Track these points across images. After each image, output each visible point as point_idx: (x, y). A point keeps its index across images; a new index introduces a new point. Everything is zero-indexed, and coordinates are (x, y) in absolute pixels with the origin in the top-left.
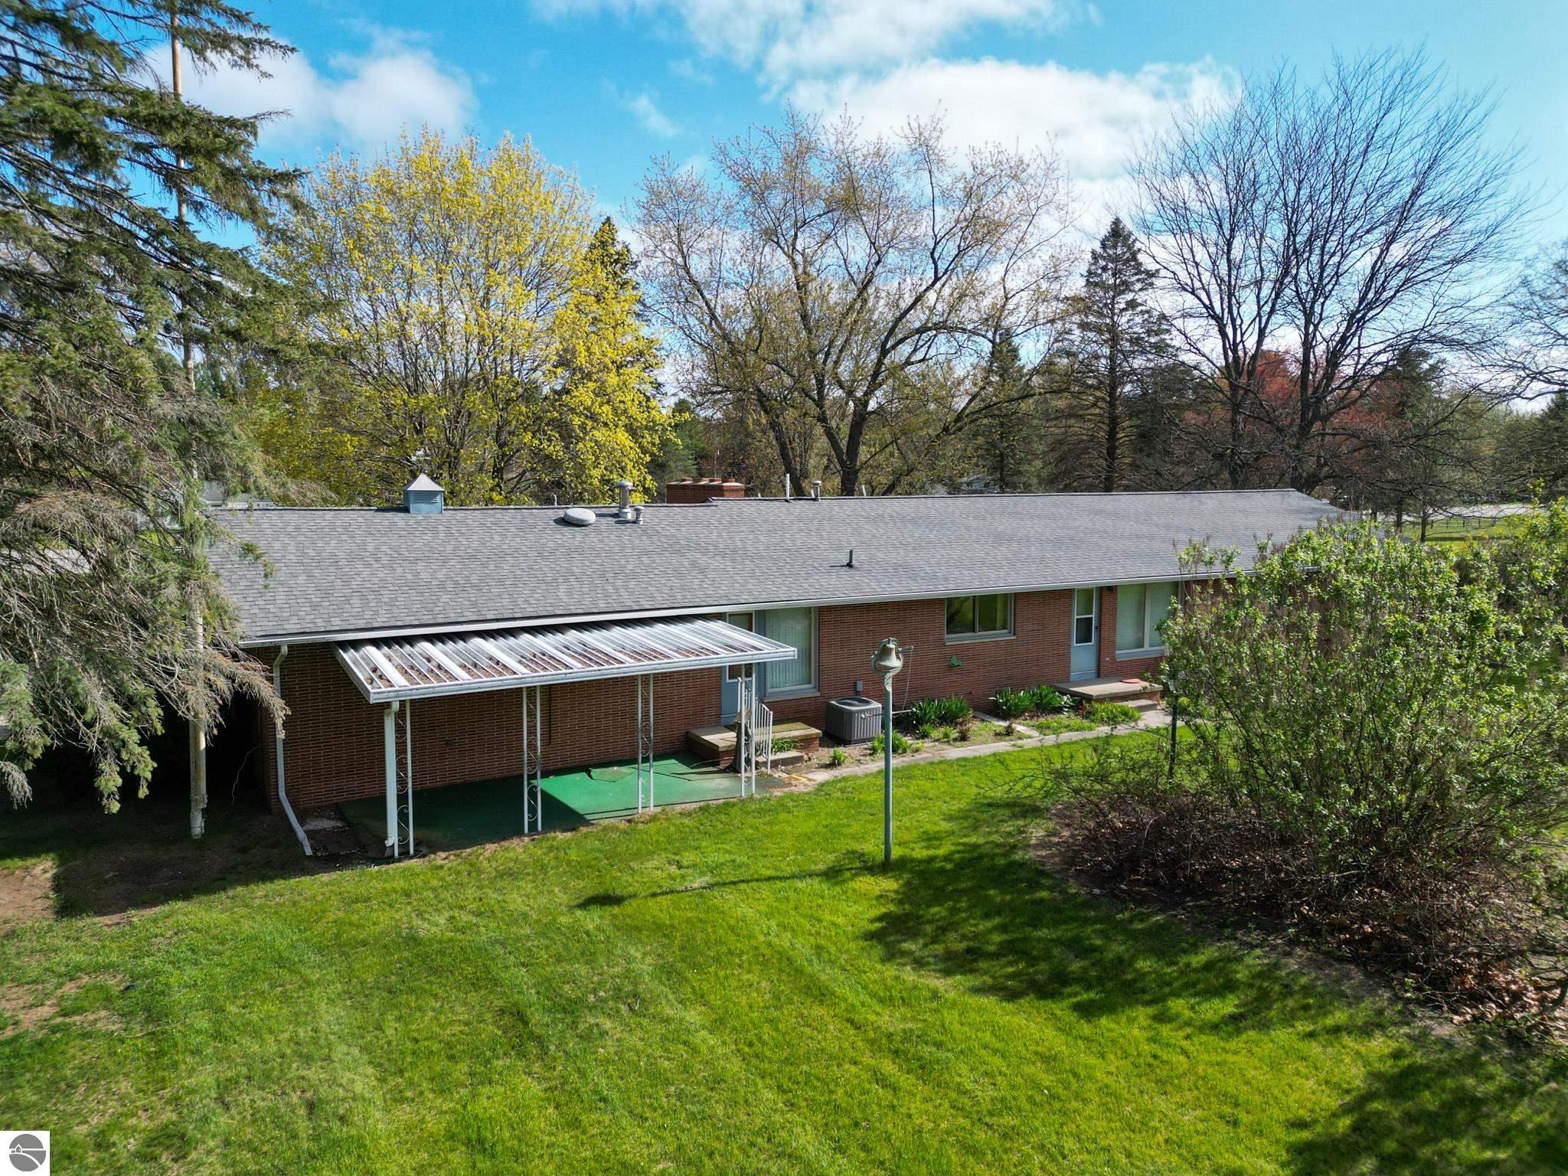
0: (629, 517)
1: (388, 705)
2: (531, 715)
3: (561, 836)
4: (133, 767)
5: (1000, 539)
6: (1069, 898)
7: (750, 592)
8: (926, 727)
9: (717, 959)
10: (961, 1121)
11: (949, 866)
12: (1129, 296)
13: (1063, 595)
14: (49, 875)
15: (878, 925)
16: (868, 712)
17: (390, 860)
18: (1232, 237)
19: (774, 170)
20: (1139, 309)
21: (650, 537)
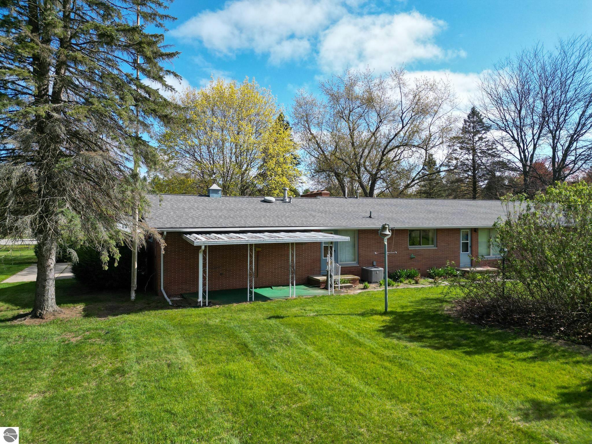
0: (287, 200)
1: (200, 247)
2: (251, 256)
3: (261, 303)
4: (113, 255)
5: (430, 212)
6: (460, 324)
7: (331, 223)
8: (401, 279)
9: (320, 334)
10: (417, 380)
11: (411, 314)
12: (480, 136)
13: (457, 231)
14: (82, 308)
15: (382, 328)
16: (379, 271)
17: (199, 306)
18: (521, 109)
19: (342, 92)
20: (484, 140)
21: (295, 206)
